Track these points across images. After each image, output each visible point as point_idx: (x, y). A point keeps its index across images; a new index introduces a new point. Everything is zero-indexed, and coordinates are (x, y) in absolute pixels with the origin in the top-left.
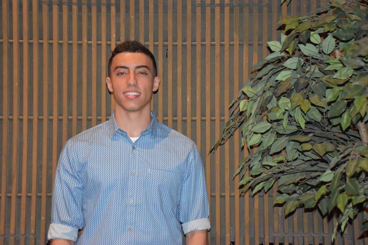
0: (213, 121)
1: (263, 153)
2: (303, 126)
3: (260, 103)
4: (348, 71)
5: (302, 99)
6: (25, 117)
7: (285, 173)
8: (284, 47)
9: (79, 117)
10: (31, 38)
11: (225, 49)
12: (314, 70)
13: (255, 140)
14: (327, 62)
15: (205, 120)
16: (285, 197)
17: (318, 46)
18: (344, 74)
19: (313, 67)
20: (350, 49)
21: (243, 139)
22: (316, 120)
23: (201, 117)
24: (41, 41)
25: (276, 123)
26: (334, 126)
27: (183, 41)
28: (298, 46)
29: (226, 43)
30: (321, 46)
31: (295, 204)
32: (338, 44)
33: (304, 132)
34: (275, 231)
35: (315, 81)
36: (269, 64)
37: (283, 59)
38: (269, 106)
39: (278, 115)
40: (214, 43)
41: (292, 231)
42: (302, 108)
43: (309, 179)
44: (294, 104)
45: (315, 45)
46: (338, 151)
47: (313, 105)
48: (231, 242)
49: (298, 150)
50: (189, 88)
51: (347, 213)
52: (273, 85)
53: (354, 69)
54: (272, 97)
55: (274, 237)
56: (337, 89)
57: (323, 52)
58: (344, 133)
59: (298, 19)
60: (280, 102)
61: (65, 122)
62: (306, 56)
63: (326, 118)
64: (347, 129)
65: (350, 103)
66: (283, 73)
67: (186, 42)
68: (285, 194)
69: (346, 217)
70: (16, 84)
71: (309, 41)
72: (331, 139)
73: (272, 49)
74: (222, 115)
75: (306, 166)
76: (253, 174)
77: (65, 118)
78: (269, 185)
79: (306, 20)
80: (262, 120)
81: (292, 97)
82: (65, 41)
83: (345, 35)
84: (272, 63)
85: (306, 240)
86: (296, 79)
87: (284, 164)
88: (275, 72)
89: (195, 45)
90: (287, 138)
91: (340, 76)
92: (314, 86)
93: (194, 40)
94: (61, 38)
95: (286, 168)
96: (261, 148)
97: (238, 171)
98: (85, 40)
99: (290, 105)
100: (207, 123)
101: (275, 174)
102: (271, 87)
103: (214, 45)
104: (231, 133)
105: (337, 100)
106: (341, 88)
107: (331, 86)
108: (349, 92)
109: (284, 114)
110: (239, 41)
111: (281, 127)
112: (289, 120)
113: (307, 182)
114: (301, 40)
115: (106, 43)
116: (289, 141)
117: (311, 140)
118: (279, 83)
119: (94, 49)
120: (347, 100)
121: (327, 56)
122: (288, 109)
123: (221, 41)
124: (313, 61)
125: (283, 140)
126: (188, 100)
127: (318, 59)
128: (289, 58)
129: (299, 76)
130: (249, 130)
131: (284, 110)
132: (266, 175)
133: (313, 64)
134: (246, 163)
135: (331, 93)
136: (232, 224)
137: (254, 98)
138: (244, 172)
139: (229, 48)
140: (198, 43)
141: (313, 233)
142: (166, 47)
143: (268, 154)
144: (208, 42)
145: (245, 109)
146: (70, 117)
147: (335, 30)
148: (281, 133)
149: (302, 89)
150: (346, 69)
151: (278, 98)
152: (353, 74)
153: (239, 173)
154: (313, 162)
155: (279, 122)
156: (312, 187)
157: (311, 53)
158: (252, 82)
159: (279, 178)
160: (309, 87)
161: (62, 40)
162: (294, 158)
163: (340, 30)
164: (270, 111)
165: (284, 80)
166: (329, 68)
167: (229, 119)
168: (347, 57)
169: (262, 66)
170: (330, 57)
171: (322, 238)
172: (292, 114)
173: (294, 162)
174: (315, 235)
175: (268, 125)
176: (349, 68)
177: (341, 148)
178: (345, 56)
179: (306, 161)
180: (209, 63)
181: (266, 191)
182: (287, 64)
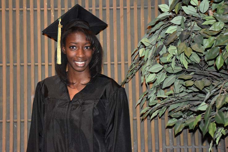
0: (119, 64)
1: (157, 88)
2: (186, 66)
3: (154, 51)
4: (221, 25)
5: (185, 47)
8: (171, 10)
9: (22, 64)
11: (127, 12)
12: (193, 26)
13: (151, 78)
14: (204, 18)
15: (114, 64)
16: (174, 121)
17: (196, 7)
18: (218, 26)
19: (193, 23)
20: (221, 8)
21: (142, 78)
22: (196, 62)
23: (111, 61)
25: (166, 65)
26: (210, 66)
27: (96, 7)
28: (181, 7)
29: (128, 7)
30: (198, 7)
32: (211, 5)
33: (187, 71)
34: (167, 144)
35: (195, 33)
36: (161, 21)
37: (170, 18)
38: (161, 53)
39: (168, 58)
40: (119, 7)
41: (179, 143)
42: (186, 54)
43: (192, 107)
44: (180, 51)
45: (194, 6)
46: (213, 85)
47: (193, 51)
49: (183, 85)
51: (220, 131)
53: (225, 23)
54: (163, 46)
55: (166, 149)
56: (212, 38)
57: (200, 11)
58: (218, 71)
60: (169, 49)
61: (11, 67)
62: (187, 15)
63: (203, 61)
64: (221, 69)
65: (223, 48)
66: (171, 28)
67: (99, 7)
68: (174, 119)
71: (190, 4)
72: (207, 76)
73: (162, 10)
74: (126, 60)
75: (189, 97)
76: (151, 105)
77: (11, 64)
78: (162, 112)
80: (156, 63)
81: (178, 45)
84: (163, 20)
86: (181, 32)
87: (173, 96)
88: (165, 27)
89: (105, 10)
90: (175, 76)
91: (215, 28)
92: (194, 37)
93: (104, 6)
94: (7, 6)
95: (175, 99)
96: (156, 84)
97: (139, 102)
98: (25, 8)
99: (176, 51)
100: (115, 66)
102: (162, 38)
103: (119, 9)
104: (134, 73)
105: (212, 47)
106: (216, 38)
107: (207, 36)
108: (222, 41)
109: (172, 59)
110: (137, 6)
111: (170, 68)
112: (176, 63)
113: (190, 109)
114: (184, 3)
115: (41, 10)
116: (176, 79)
117: (192, 78)
118: (168, 35)
119: (32, 14)
120: (220, 46)
121: (203, 14)
122: (175, 54)
123: (124, 6)
124: (193, 18)
125: (172, 77)
127: (196, 17)
128: (175, 16)
129: (182, 30)
130: (147, 70)
131: (172, 56)
132: (159, 104)
133: (193, 21)
134: (145, 95)
135: (208, 42)
137: (150, 47)
138: (144, 102)
139: (130, 11)
140: (107, 8)
141: (195, 145)
143: (161, 89)
144: (114, 7)
145: (143, 55)
146: (15, 64)
148: (170, 72)
149: (185, 40)
150: (219, 23)
151: (168, 47)
152: (224, 27)
153: (140, 103)
154: (194, 94)
155: (169, 64)
156: (194, 112)
157: (191, 12)
158: (148, 35)
159: (169, 107)
160: (190, 38)
161: (8, 8)
162: (180, 91)
164: (162, 56)
165: (172, 33)
166: (205, 23)
167: (132, 63)
168: (219, 14)
169: (155, 23)
170: (206, 15)
171: (201, 149)
172: (178, 58)
173: (180, 94)
174: (196, 147)
175: (161, 67)
176: (221, 22)
177: (216, 83)
178: (217, 14)
179: (189, 93)
180: (116, 22)
181: (160, 116)
182: (173, 21)
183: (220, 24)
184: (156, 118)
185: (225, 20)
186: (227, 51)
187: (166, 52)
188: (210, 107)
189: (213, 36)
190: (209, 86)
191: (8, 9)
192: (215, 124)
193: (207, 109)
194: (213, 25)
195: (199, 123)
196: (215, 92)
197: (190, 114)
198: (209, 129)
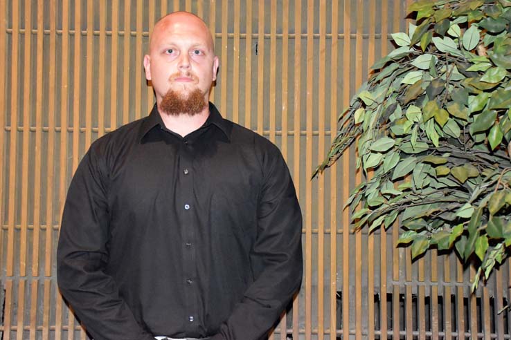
0: (315, 136)
1: (382, 178)
2: (436, 143)
3: (381, 114)
4: (500, 73)
5: (437, 108)
6: (76, 129)
7: (412, 204)
8: (414, 43)
10: (84, 27)
11: (333, 42)
12: (451, 72)
13: (374, 160)
14: (470, 60)
15: (305, 135)
16: (412, 235)
17: (457, 40)
18: (495, 75)
19: (450, 67)
20: (502, 44)
21: (358, 160)
22: (454, 136)
23: (301, 130)
24: (96, 32)
25: (400, 139)
26: (477, 144)
27: (277, 32)
28: (431, 39)
29: (334, 35)
30: (461, 39)
31: (425, 245)
32: (483, 37)
33: (437, 151)
34: (394, 277)
35: (453, 85)
36: (393, 62)
37: (413, 56)
38: (392, 118)
39: (405, 128)
40: (318, 35)
41: (415, 277)
42: (438, 120)
43: (443, 212)
44: (426, 115)
45: (453, 38)
46: (484, 176)
47: (451, 116)
48: (338, 292)
49: (429, 174)
50: (285, 93)
51: (494, 255)
52: (397, 90)
53: (508, 70)
54: (396, 106)
55: (394, 286)
56: (484, 95)
57: (463, 47)
58: (491, 154)
59: (433, 5)
60: (409, 111)
62: (440, 52)
63: (466, 134)
64: (496, 150)
65: (503, 112)
66: (412, 74)
67: (282, 33)
68: (412, 231)
69: (493, 261)
70: (65, 86)
71: (447, 35)
72: (472, 161)
73: (398, 43)
74: (328, 128)
75: (439, 196)
76: (371, 205)
78: (391, 219)
79: (443, 6)
80: (382, 136)
81: (424, 106)
82: (127, 32)
83: (494, 25)
84: (397, 61)
85: (434, 290)
86: (429, 83)
87: (412, 192)
88: (401, 72)
90: (415, 159)
91: (489, 78)
92: (452, 91)
93: (292, 31)
94: (121, 27)
95: (414, 198)
96: (380, 172)
97: (349, 201)
99: (420, 116)
100: (307, 138)
101: (399, 205)
102: (394, 92)
103: (318, 38)
104: (341, 151)
105: (485, 110)
106: (489, 95)
107: (475, 91)
108: (501, 100)
109: (412, 128)
110: (351, 33)
111: (408, 145)
112: (419, 136)
113: (440, 216)
114: (437, 32)
116: (417, 163)
117: (447, 162)
118: (405, 87)
120: (497, 110)
121: (468, 52)
122: (417, 121)
123: (327, 33)
124: (451, 59)
125: (409, 163)
126: (284, 108)
127: (456, 57)
128: (420, 54)
129: (432, 78)
130: (366, 148)
131: (413, 123)
132: (387, 206)
133: (450, 63)
134: (360, 190)
135: (476, 101)
136: (339, 269)
137: (373, 107)
138: (357, 201)
139: (338, 42)
140: (298, 35)
141: (444, 280)
142: (255, 39)
143: (390, 180)
144: (310, 35)
145: (361, 121)
147: (482, 19)
148: (407, 152)
149: (437, 96)
150: (497, 69)
151: (405, 107)
152: (506, 77)
153: (350, 205)
154: (447, 191)
155: (405, 138)
156: (447, 222)
158: (370, 85)
159: (404, 210)
160: (444, 92)
161: (123, 30)
162: (424, 186)
163: (488, 19)
164: (394, 124)
165: (413, 84)
166: (473, 68)
167: (337, 134)
168: (498, 54)
169: (383, 65)
170: (473, 55)
171: (454, 287)
172: (422, 127)
173: (423, 190)
174: (445, 284)
175: (392, 142)
176: (502, 69)
177: (487, 172)
178: (494, 53)
179: (438, 189)
180: (311, 61)
181: (386, 227)
182: (416, 62)
183: (498, 72)
184: (377, 231)
185: (508, 65)
186: (509, 119)
187: (401, 117)
188: (479, 211)
189: (485, 91)
190: (476, 177)
191: (122, 32)
192: (487, 239)
193: (474, 215)
194: (487, 73)
195: (458, 239)
196: (488, 187)
197: (437, 226)
198: (475, 248)
